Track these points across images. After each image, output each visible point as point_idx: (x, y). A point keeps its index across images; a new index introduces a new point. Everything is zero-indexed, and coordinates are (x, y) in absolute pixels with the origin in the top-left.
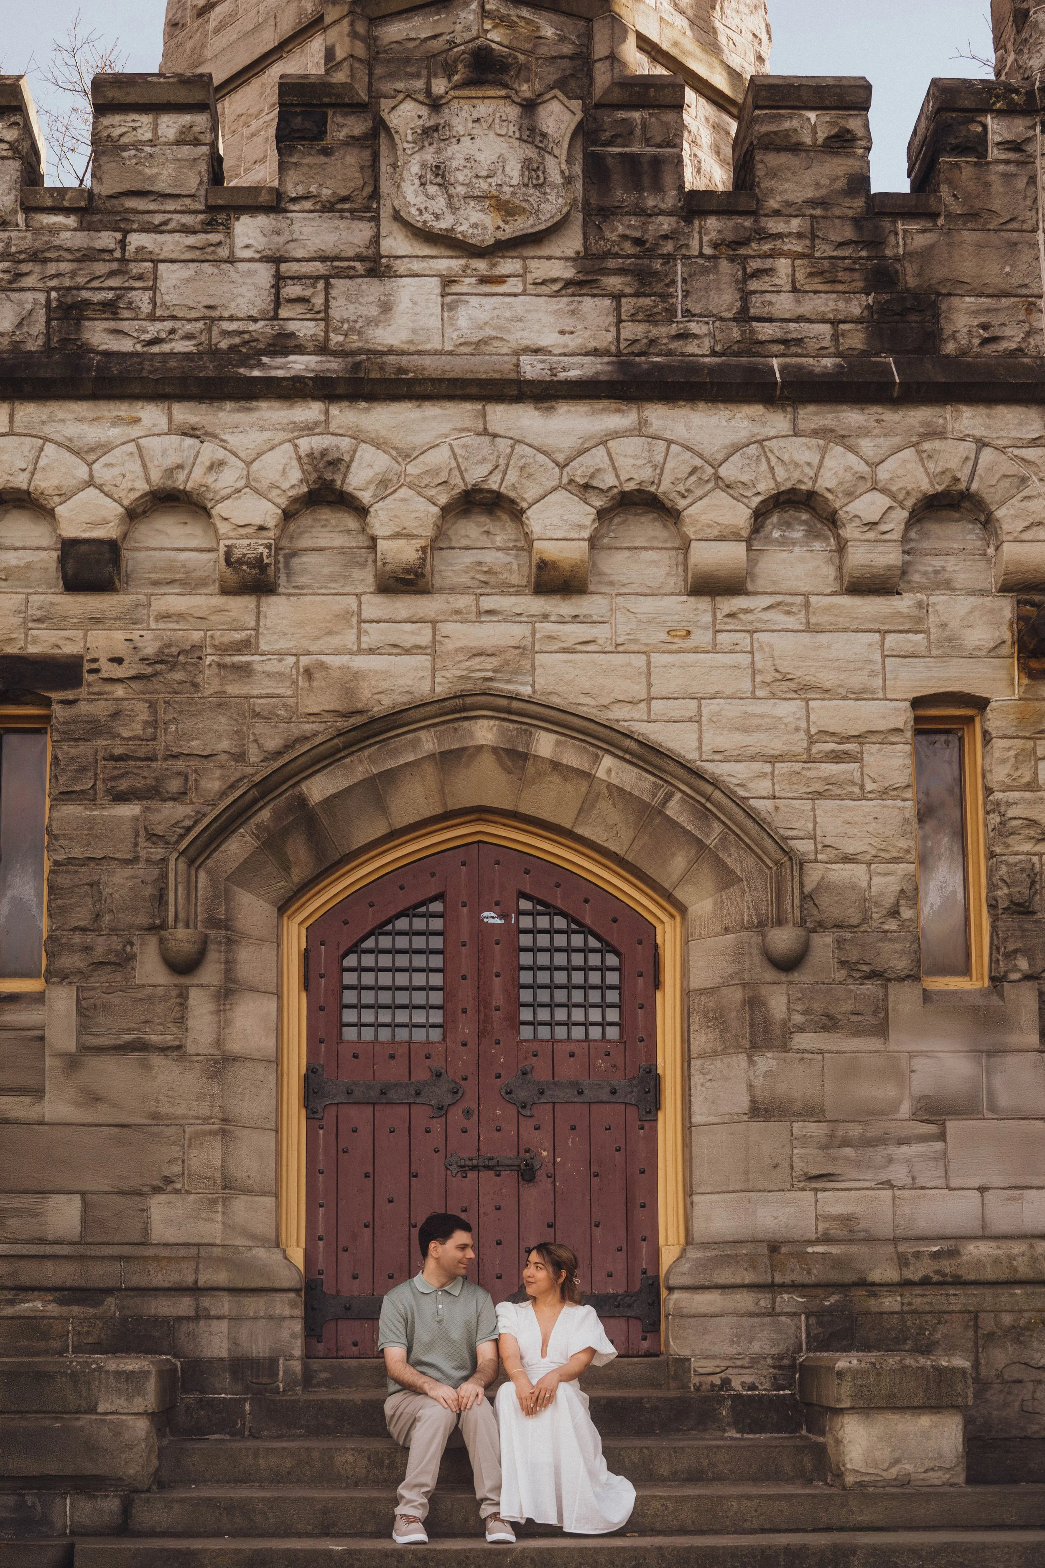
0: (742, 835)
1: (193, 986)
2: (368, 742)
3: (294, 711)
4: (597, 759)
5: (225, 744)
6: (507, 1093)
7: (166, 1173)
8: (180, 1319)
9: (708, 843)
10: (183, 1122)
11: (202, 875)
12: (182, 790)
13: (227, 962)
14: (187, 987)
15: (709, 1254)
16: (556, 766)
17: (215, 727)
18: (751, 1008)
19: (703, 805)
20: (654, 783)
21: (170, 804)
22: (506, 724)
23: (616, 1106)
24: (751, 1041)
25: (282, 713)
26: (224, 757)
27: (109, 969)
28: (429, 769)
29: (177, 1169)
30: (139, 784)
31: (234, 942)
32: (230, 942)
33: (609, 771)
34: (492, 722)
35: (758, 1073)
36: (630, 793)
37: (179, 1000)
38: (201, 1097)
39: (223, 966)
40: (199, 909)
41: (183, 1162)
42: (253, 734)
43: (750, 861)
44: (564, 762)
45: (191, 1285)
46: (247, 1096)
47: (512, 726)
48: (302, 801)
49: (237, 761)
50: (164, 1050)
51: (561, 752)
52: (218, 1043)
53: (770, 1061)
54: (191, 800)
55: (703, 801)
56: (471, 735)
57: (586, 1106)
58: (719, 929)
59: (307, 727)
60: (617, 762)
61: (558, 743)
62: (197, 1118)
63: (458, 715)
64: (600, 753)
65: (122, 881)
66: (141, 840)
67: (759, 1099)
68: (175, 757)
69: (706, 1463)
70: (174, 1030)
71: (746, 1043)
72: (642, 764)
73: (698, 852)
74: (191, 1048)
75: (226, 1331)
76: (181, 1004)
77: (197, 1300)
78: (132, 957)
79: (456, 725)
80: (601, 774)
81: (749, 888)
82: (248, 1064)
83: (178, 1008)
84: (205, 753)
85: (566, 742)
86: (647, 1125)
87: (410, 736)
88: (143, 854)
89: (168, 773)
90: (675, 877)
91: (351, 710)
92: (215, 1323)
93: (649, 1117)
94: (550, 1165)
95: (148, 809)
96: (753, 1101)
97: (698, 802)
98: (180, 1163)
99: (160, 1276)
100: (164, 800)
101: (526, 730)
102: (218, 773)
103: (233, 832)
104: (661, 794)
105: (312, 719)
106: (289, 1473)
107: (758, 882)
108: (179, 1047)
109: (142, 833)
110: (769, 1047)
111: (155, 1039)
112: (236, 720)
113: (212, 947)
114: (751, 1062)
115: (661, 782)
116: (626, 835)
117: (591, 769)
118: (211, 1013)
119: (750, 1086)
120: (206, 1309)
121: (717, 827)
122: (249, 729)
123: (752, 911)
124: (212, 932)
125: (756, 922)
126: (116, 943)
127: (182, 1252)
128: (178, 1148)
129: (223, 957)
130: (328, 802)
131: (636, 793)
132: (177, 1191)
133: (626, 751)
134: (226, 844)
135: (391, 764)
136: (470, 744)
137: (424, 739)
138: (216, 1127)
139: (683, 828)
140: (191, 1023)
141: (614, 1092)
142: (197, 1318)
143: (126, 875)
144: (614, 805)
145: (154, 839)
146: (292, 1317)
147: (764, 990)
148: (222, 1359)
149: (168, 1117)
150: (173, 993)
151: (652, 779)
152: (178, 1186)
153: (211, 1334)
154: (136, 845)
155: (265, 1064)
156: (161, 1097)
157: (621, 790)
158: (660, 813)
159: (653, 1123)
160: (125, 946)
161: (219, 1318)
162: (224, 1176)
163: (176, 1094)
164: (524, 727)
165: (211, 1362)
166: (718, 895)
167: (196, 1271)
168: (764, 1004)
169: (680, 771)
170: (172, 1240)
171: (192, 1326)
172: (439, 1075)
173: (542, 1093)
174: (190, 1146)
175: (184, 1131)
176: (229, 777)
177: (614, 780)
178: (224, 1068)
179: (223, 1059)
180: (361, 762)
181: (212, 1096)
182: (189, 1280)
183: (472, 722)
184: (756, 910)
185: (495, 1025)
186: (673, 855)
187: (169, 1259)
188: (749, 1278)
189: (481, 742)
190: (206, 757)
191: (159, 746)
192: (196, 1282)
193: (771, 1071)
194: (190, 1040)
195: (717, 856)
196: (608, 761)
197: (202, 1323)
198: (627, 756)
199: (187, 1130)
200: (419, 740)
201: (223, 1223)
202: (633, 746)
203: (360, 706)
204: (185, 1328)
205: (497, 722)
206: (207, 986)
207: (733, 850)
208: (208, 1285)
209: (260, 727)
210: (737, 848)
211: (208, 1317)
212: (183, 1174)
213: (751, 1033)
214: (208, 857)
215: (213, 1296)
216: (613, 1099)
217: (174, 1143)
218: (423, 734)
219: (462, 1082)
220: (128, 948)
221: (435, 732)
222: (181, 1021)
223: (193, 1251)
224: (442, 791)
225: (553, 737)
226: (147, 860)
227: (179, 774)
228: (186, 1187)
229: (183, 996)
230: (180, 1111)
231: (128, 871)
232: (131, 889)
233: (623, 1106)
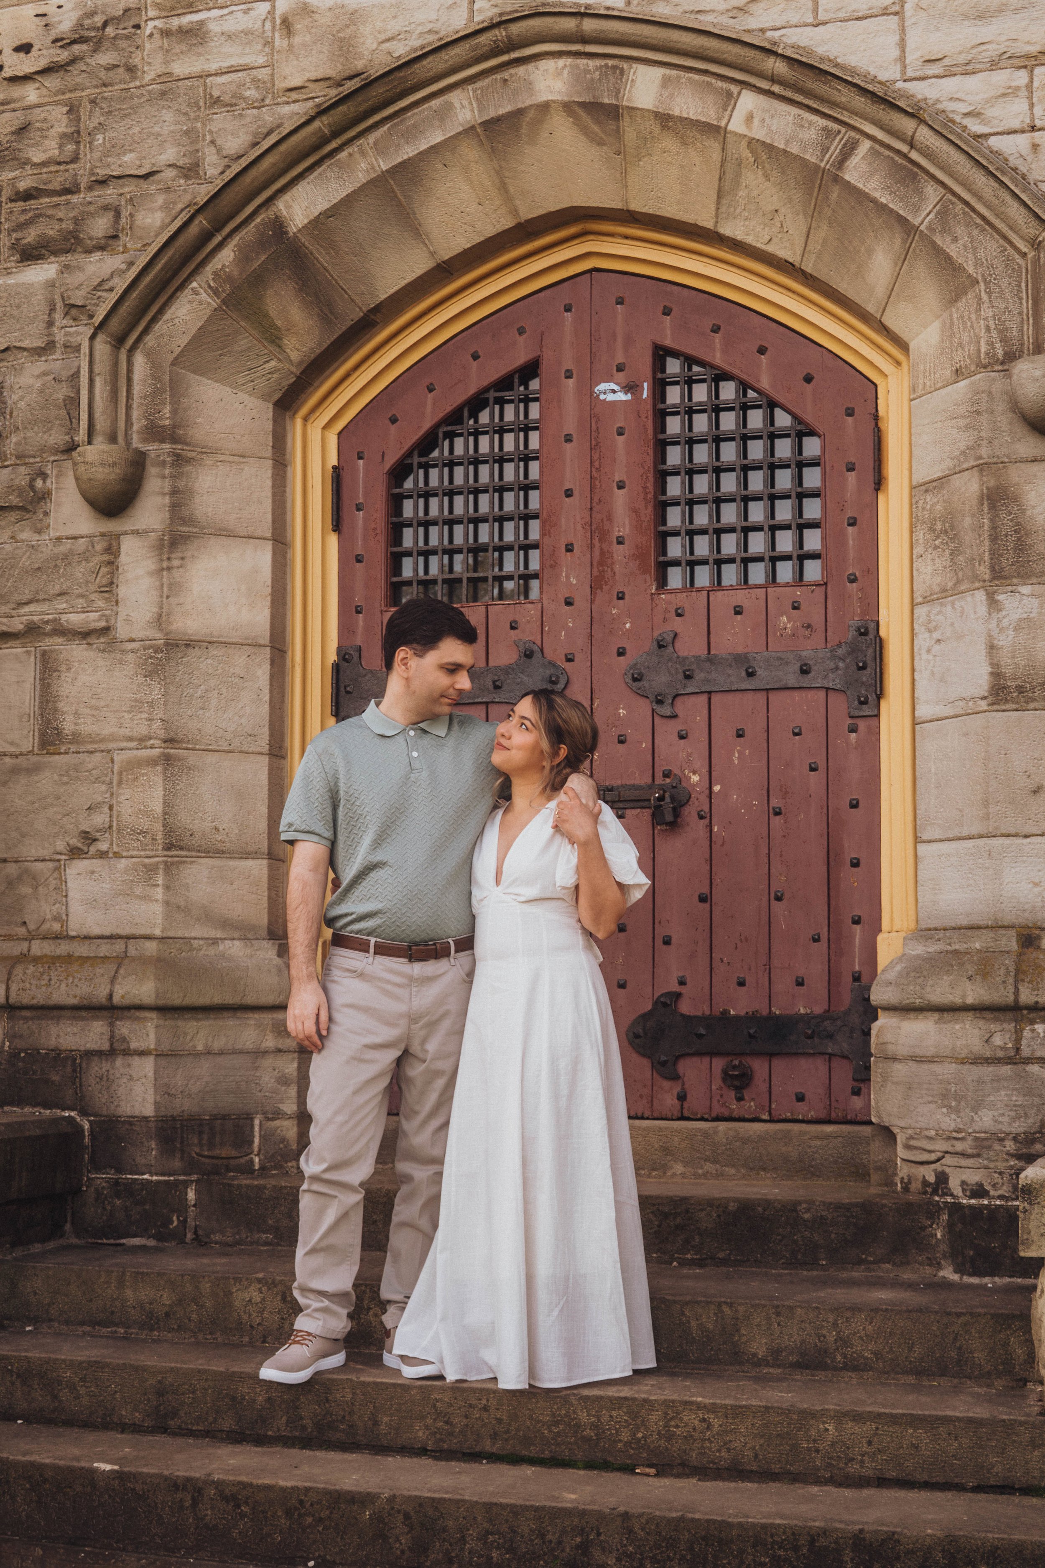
0: (973, 202)
1: (125, 533)
2: (370, 121)
3: (267, 87)
4: (728, 101)
5: (170, 154)
6: (635, 680)
7: (85, 827)
8: (89, 1054)
9: (916, 222)
10: (111, 746)
11: (139, 360)
12: (111, 232)
13: (174, 492)
14: (118, 536)
15: (934, 948)
16: (665, 120)
17: (157, 129)
18: (993, 507)
19: (905, 156)
20: (825, 129)
21: (96, 256)
22: (583, 62)
23: (810, 694)
24: (992, 568)
25: (251, 93)
26: (170, 173)
27: (13, 516)
28: (470, 152)
29: (100, 819)
30: (51, 231)
31: (189, 461)
32: (179, 460)
33: (750, 118)
34: (561, 62)
35: (1005, 623)
36: (785, 151)
37: (106, 557)
38: (136, 706)
39: (167, 500)
40: (135, 414)
41: (111, 808)
42: (210, 132)
43: (990, 246)
44: (677, 113)
45: (104, 1001)
46: (214, 702)
47: (592, 63)
48: (278, 226)
49: (187, 177)
50: (86, 635)
51: (671, 96)
52: (159, 620)
53: (1026, 601)
54: (125, 246)
55: (904, 148)
56: (529, 85)
57: (762, 696)
58: (948, 373)
59: (286, 109)
60: (762, 100)
61: (666, 82)
62: (130, 739)
63: (505, 58)
64: (735, 89)
65: (32, 381)
66: (58, 315)
67: (1008, 671)
68: (103, 182)
69: (831, 1337)
70: (101, 603)
71: (984, 571)
72: (799, 98)
73: (904, 241)
74: (122, 631)
75: (151, 1074)
76: (111, 563)
77: (111, 1025)
78: (45, 496)
79: (506, 75)
80: (736, 125)
81: (990, 294)
82: (214, 651)
83: (104, 570)
84: (142, 172)
85: (679, 77)
86: (862, 725)
87: (435, 103)
88: (59, 337)
89: (91, 209)
90: (880, 291)
91: (348, 73)
92: (136, 1061)
93: (867, 711)
94: (704, 798)
95: (67, 267)
96: (997, 675)
97: (898, 152)
98: (106, 809)
99: (63, 986)
100: (88, 251)
101: (614, 68)
102: (160, 199)
103: (182, 287)
104: (835, 148)
105: (294, 96)
106: (167, 1315)
107: (1004, 283)
108: (106, 630)
109: (59, 305)
110: (1025, 576)
111: (75, 619)
112: (186, 114)
113: (152, 471)
114: (993, 603)
115: (836, 127)
116: (796, 226)
117: (719, 119)
118: (151, 574)
119: (992, 648)
120: (124, 1039)
121: (932, 193)
122: (204, 124)
123: (994, 334)
124: (151, 448)
125: (1000, 353)
126: (22, 475)
127: (104, 949)
128: (104, 788)
129: (167, 485)
130: (317, 224)
131: (794, 149)
132: (102, 855)
133: (773, 80)
134: (173, 308)
135: (409, 151)
136: (528, 103)
137: (457, 105)
138: (156, 752)
139: (874, 201)
140: (122, 591)
141: (805, 671)
142: (111, 1053)
143: (37, 372)
144: (767, 177)
145: (74, 311)
146: (280, 1051)
147: (1015, 475)
148: (146, 1119)
149: (92, 739)
150: (99, 547)
151: (822, 122)
152: (104, 846)
153: (131, 1078)
154: (50, 324)
155: (251, 650)
156: (81, 711)
157: (770, 148)
158: (836, 179)
159: (872, 722)
160: (33, 480)
161: (142, 1053)
162: (169, 830)
163: (102, 703)
164: (610, 62)
165: (131, 1124)
166: (946, 315)
167: (113, 981)
168: (1016, 499)
169: (859, 102)
170: (97, 931)
171: (106, 1065)
172: (528, 655)
173: (688, 677)
174: (120, 783)
175: (112, 761)
176: (174, 203)
177: (758, 133)
178: (168, 659)
179: (167, 644)
180: (363, 153)
181: (151, 704)
182: (101, 994)
183: (531, 66)
184: (1000, 332)
185: (617, 568)
186: (870, 252)
187: (83, 960)
188: (973, 993)
189: (544, 97)
190: (146, 176)
191: (82, 172)
192: (111, 996)
193: (1028, 619)
194: (122, 616)
195: (934, 244)
196: (748, 101)
197: (119, 1061)
198: (776, 89)
199: (116, 758)
200: (449, 106)
201: (167, 903)
202: (780, 67)
203: (360, 65)
204: (97, 1068)
205: (569, 61)
206: (146, 532)
207: (960, 230)
208: (127, 1002)
209: (220, 121)
210: (968, 225)
211: (128, 1053)
212: (110, 827)
213: (992, 553)
214: (146, 331)
215: (138, 1019)
216: (806, 681)
217: (97, 780)
218: (455, 97)
219: (567, 666)
220: (39, 483)
221: (474, 91)
222: (109, 589)
223: (119, 946)
224: (503, 187)
225: (658, 73)
226: (66, 347)
227: (106, 208)
228: (115, 849)
229: (112, 551)
230: (106, 731)
231: (41, 366)
232: (41, 391)
233: (822, 694)
